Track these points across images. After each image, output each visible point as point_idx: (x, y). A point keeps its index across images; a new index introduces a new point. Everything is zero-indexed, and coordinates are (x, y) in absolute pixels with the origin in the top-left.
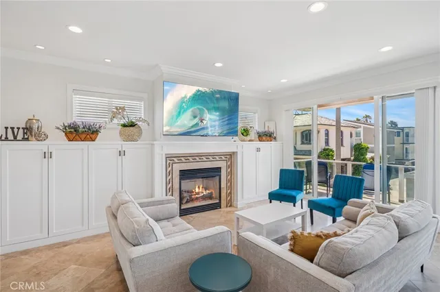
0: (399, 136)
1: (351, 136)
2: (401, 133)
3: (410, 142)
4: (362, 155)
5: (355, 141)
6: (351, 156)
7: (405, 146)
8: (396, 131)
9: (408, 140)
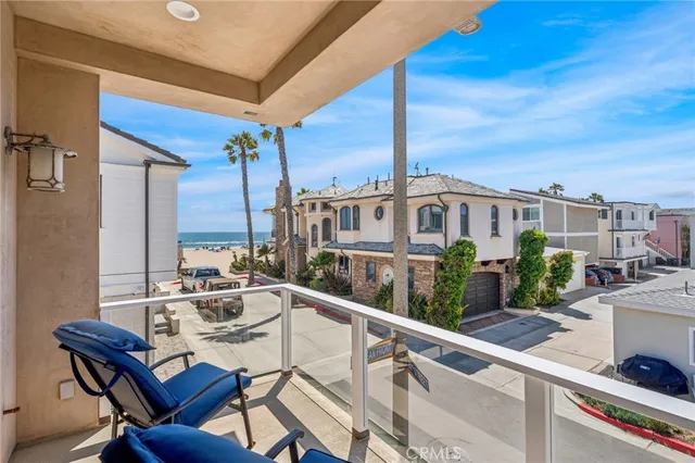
0: (605, 217)
1: (515, 218)
2: (609, 213)
3: (624, 227)
4: (536, 253)
5: (523, 226)
6: (516, 255)
7: (616, 235)
8: (600, 208)
9: (620, 224)
